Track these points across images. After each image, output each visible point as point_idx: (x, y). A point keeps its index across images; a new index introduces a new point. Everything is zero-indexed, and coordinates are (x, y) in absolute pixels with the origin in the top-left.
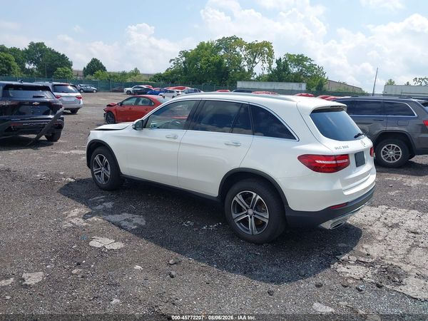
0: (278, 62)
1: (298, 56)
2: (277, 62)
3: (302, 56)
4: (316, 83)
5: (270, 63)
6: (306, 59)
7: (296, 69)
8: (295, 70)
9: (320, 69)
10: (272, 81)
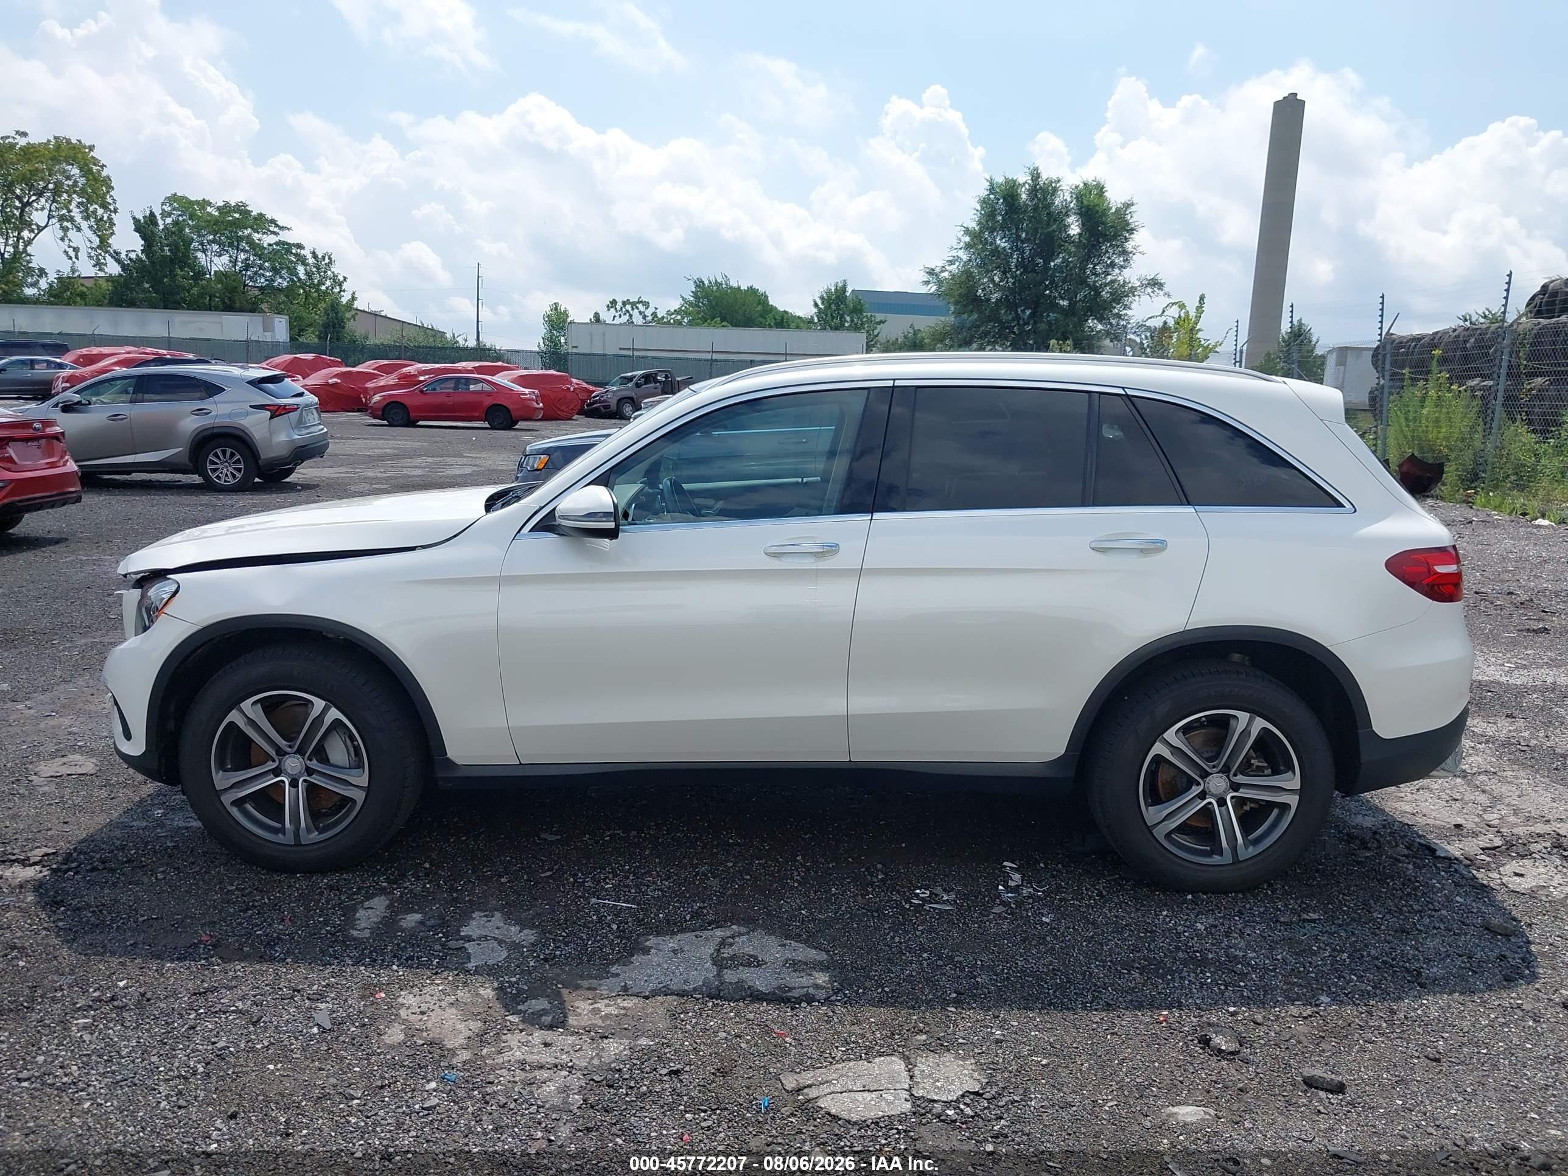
0: (145, 227)
1: (225, 209)
2: (139, 227)
3: (242, 209)
4: (318, 317)
5: (103, 230)
6: (261, 222)
7: (225, 259)
8: (219, 263)
9: (323, 263)
10: (132, 304)
